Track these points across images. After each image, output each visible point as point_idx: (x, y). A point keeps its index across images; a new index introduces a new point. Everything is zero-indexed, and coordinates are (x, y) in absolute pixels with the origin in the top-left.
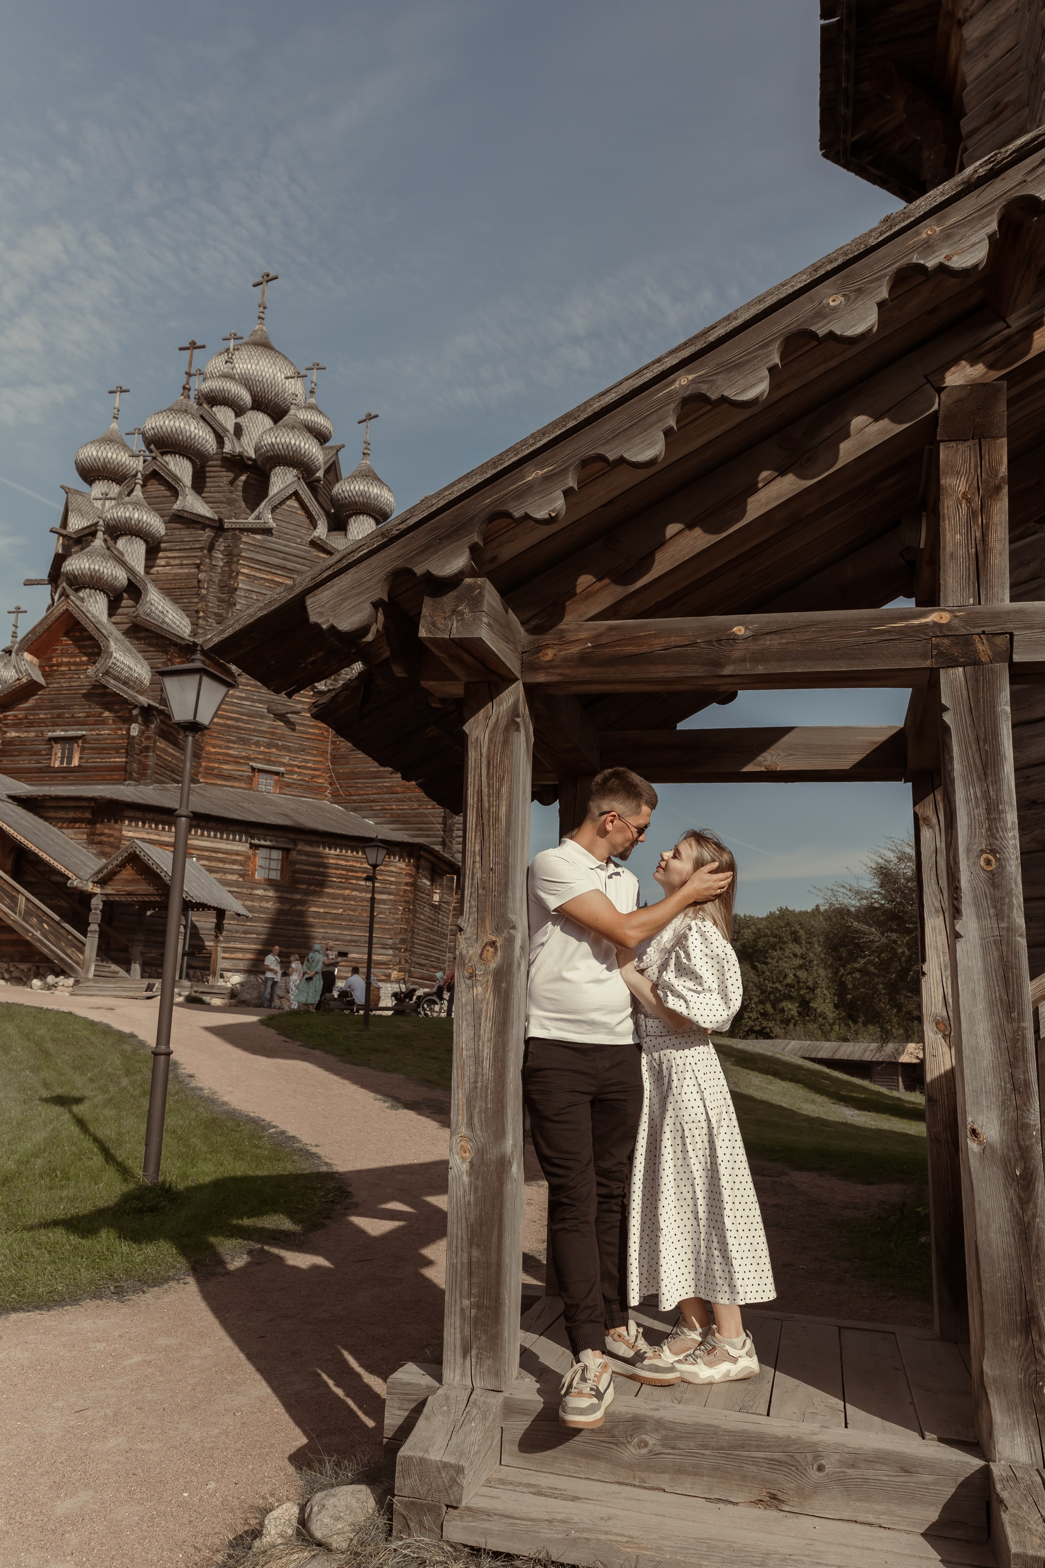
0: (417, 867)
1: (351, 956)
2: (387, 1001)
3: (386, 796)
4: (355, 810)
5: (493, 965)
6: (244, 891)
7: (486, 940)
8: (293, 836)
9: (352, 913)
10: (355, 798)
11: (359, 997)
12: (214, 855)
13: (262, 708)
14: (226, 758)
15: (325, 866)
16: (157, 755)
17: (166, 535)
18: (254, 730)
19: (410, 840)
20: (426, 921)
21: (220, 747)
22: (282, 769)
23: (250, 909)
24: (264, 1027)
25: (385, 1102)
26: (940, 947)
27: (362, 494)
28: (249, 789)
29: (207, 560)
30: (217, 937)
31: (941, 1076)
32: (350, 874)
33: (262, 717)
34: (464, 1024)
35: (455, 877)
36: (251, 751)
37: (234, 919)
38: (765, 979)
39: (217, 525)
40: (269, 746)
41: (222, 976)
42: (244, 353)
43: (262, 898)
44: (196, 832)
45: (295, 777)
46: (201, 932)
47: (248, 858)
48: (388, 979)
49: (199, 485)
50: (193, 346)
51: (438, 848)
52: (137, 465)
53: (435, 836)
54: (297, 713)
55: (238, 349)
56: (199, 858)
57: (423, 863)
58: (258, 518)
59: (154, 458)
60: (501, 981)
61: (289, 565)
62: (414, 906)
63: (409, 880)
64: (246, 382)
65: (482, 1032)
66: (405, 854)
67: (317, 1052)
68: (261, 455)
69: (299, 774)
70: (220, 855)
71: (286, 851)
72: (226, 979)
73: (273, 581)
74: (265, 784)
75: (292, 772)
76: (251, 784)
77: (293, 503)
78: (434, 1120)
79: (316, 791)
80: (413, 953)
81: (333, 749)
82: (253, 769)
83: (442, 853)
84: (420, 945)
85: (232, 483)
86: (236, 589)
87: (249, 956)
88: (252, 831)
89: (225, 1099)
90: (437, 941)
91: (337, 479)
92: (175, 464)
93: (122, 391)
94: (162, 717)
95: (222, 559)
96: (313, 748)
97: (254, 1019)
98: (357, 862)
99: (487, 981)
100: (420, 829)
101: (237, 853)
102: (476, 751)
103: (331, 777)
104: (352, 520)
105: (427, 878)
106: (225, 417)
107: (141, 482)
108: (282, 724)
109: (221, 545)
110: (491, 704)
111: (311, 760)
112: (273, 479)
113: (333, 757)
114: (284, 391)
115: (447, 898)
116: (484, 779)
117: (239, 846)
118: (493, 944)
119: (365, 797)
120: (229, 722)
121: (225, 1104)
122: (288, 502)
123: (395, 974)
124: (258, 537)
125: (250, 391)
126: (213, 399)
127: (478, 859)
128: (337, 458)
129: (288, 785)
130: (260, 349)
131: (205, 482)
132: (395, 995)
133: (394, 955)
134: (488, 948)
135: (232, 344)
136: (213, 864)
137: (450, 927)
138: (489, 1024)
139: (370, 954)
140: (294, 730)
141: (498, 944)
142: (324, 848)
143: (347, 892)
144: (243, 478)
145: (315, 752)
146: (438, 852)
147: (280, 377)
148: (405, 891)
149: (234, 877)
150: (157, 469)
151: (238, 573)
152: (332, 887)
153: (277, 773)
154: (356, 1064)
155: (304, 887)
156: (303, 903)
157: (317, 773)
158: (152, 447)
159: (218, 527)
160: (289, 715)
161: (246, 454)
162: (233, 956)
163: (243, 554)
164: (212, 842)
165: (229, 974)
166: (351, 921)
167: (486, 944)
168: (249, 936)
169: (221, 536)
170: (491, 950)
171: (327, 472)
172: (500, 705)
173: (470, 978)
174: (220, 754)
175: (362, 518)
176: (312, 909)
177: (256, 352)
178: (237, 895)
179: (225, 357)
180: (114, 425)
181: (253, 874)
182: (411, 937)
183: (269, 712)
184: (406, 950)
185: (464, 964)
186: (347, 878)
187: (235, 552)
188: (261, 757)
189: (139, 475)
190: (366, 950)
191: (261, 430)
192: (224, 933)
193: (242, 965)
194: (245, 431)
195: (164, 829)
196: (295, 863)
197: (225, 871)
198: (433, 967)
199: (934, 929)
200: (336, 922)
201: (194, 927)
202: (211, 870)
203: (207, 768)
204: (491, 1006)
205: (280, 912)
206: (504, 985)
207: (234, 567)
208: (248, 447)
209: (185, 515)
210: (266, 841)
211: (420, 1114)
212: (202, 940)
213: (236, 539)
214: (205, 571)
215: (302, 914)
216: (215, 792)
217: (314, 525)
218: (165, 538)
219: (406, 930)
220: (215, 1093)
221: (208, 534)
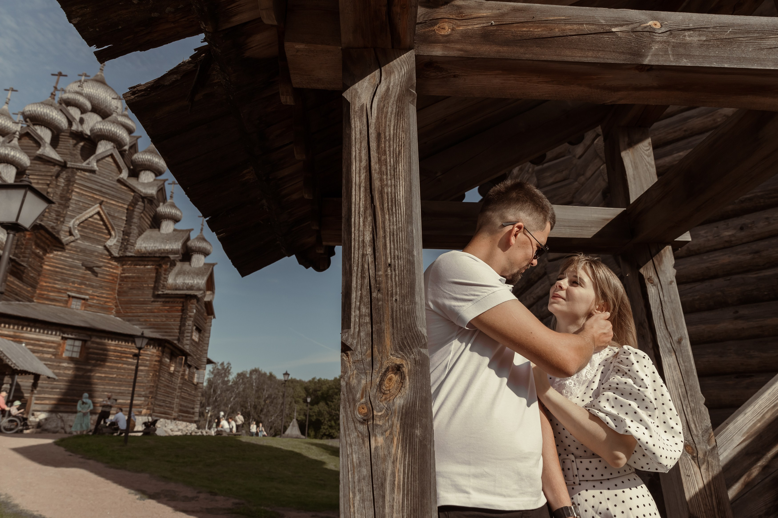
0: (163, 352)
1: (119, 401)
2: (139, 427)
3: (148, 314)
4: (129, 321)
5: (399, 402)
6: (55, 364)
7: (386, 364)
8: (89, 333)
9: (121, 377)
10: (129, 314)
11: (123, 425)
12: (37, 342)
13: (79, 263)
14: (53, 289)
15: (107, 350)
16: (7, 285)
17: (30, 166)
18: (72, 275)
19: (160, 337)
20: (165, 381)
21: (50, 283)
22: (87, 297)
23: (57, 374)
24: (56, 447)
25: (136, 495)
26: (677, 381)
27: (149, 161)
28: (65, 307)
29: (54, 182)
30: (32, 391)
31: (696, 495)
32: (123, 355)
33: (78, 268)
34: (358, 497)
35: (184, 358)
36: (69, 286)
37: (45, 380)
38: (332, 409)
39: (63, 164)
40: (80, 284)
41: (33, 415)
42: (90, 84)
43: (66, 368)
44: (27, 329)
45: (95, 301)
46: (22, 388)
47: (59, 345)
48: (140, 414)
49: (54, 143)
50: (60, 74)
51: (176, 342)
52: (17, 128)
53: (174, 336)
54: (99, 267)
55: (86, 81)
56: (27, 344)
57: (167, 350)
58: (88, 164)
59: (28, 126)
60: (413, 426)
61: (104, 190)
62: (159, 373)
63: (157, 359)
64: (89, 98)
65: (387, 510)
66: (156, 345)
67: (91, 462)
68: (94, 133)
69: (97, 300)
70: (41, 343)
71: (84, 341)
72: (36, 416)
73: (93, 197)
74: (76, 305)
75: (93, 299)
76: (67, 304)
77: (110, 159)
78: (169, 505)
79: (107, 310)
80: (156, 399)
81: (119, 288)
82: (69, 296)
83: (178, 344)
84: (161, 394)
85: (75, 145)
86: (70, 199)
87: (53, 402)
88: (64, 330)
89: (16, 502)
90: (171, 392)
91: (136, 152)
92: (41, 131)
93: (13, 90)
94: (13, 263)
95: (64, 183)
96: (107, 287)
97: (49, 441)
98: (127, 348)
99: (392, 426)
100: (166, 332)
101: (53, 342)
102: (361, 121)
103: (116, 303)
104: (142, 173)
105: (168, 358)
106: (75, 113)
107: (18, 136)
108: (89, 272)
109: (64, 175)
110: (377, 72)
111: (105, 293)
112: (99, 146)
113: (119, 292)
114: (110, 106)
115: (178, 369)
116: (374, 154)
117: (55, 338)
118: (398, 369)
119: (136, 314)
120: (57, 270)
121: (16, 506)
122: (107, 159)
123: (144, 411)
124: (87, 174)
125: (91, 102)
126: (69, 103)
127: (369, 251)
128: (137, 142)
129: (90, 306)
130: (99, 84)
131: (58, 143)
132: (145, 424)
133: (145, 401)
134: (391, 375)
135: (83, 78)
136: (36, 348)
137: (178, 385)
138: (398, 497)
139: (132, 400)
140: (97, 276)
141: (405, 370)
142: (108, 340)
143: (120, 365)
144: (82, 144)
145: (108, 289)
146: (175, 344)
147: (109, 98)
148: (155, 365)
149: (49, 356)
150: (29, 131)
151: (73, 191)
152: (111, 362)
153: (84, 299)
154: (117, 468)
155: (93, 362)
156: (91, 371)
157: (108, 300)
158: (28, 120)
159: (63, 166)
160: (95, 268)
161: (84, 132)
162: (43, 402)
163: (77, 181)
164: (37, 335)
165: (38, 413)
166: (120, 381)
167: (387, 370)
168: (55, 390)
169: (64, 170)
170: (395, 378)
171: (131, 147)
172: (390, 73)
173: (364, 421)
174: (49, 287)
175: (148, 173)
176: (98, 375)
177: (96, 85)
178: (50, 366)
179: (79, 84)
180: (5, 107)
181: (62, 354)
182: (156, 390)
183: (83, 265)
184: (152, 398)
185: (354, 400)
186: (121, 357)
187: (72, 179)
188: (75, 289)
189: (18, 133)
190: (130, 398)
191: (95, 122)
192: (38, 389)
193: (47, 408)
194: (86, 122)
195: (5, 327)
196: (89, 348)
197: (43, 352)
198: (167, 407)
199: (670, 366)
200: (111, 382)
201: (18, 385)
202: (34, 351)
203: (40, 294)
204: (399, 466)
205: (76, 376)
206: (418, 432)
207: (70, 187)
208: (86, 129)
209: (44, 157)
210: (72, 335)
211: (159, 502)
212: (22, 393)
213: (74, 174)
214: (52, 188)
215: (89, 377)
216: (44, 307)
217: (120, 171)
218: (29, 168)
219: (153, 386)
220: (9, 497)
221: (57, 169)
